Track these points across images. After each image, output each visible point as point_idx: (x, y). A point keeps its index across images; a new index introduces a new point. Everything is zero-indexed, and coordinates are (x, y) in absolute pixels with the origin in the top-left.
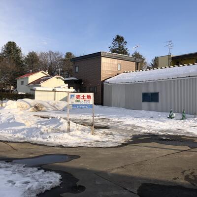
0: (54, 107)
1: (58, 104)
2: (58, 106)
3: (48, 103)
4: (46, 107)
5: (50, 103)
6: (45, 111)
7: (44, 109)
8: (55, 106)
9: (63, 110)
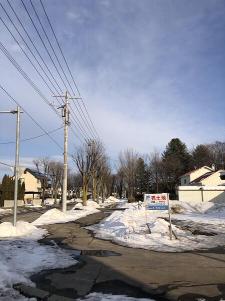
0: (195, 208)
1: (200, 206)
2: (200, 208)
3: (188, 204)
4: (185, 209)
5: (191, 204)
6: (182, 213)
7: (182, 210)
8: (197, 208)
9: (206, 213)
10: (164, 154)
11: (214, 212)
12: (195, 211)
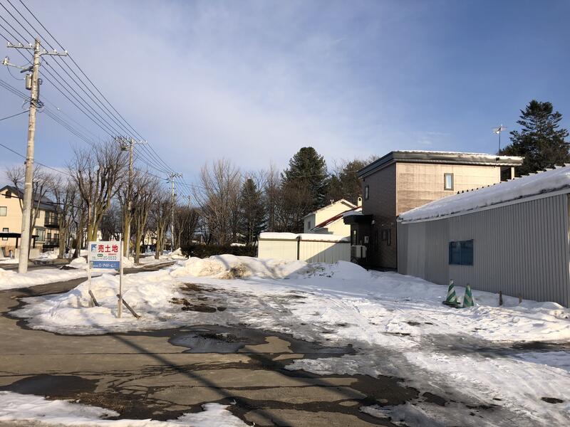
1: (283, 266)
3: (264, 263)
5: (269, 263)
6: (247, 278)
8: (276, 269)
9: (287, 278)
10: (285, 176)
11: (301, 277)
12: (269, 274)
